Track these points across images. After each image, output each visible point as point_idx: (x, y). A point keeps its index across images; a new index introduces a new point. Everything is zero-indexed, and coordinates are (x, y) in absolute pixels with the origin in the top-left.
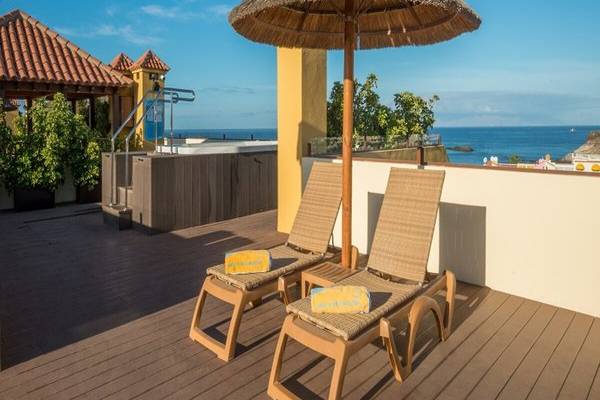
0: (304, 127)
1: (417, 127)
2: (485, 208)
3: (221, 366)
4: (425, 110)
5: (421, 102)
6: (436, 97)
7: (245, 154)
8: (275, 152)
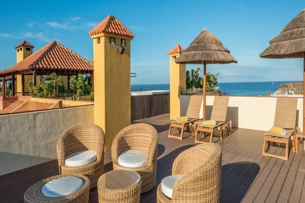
0: (180, 87)
1: (212, 85)
2: (238, 108)
3: (180, 140)
4: (215, 79)
5: (213, 76)
6: (218, 74)
7: (155, 95)
8: (169, 94)
